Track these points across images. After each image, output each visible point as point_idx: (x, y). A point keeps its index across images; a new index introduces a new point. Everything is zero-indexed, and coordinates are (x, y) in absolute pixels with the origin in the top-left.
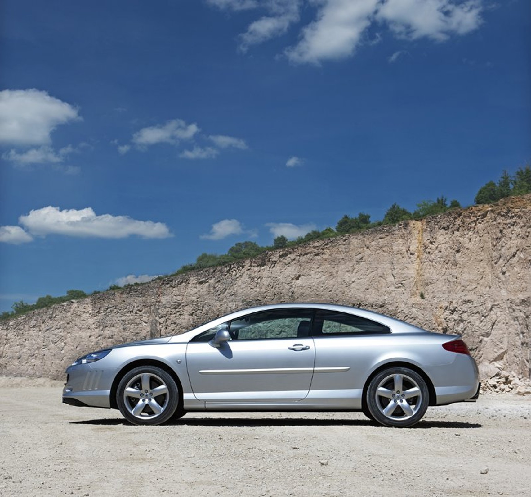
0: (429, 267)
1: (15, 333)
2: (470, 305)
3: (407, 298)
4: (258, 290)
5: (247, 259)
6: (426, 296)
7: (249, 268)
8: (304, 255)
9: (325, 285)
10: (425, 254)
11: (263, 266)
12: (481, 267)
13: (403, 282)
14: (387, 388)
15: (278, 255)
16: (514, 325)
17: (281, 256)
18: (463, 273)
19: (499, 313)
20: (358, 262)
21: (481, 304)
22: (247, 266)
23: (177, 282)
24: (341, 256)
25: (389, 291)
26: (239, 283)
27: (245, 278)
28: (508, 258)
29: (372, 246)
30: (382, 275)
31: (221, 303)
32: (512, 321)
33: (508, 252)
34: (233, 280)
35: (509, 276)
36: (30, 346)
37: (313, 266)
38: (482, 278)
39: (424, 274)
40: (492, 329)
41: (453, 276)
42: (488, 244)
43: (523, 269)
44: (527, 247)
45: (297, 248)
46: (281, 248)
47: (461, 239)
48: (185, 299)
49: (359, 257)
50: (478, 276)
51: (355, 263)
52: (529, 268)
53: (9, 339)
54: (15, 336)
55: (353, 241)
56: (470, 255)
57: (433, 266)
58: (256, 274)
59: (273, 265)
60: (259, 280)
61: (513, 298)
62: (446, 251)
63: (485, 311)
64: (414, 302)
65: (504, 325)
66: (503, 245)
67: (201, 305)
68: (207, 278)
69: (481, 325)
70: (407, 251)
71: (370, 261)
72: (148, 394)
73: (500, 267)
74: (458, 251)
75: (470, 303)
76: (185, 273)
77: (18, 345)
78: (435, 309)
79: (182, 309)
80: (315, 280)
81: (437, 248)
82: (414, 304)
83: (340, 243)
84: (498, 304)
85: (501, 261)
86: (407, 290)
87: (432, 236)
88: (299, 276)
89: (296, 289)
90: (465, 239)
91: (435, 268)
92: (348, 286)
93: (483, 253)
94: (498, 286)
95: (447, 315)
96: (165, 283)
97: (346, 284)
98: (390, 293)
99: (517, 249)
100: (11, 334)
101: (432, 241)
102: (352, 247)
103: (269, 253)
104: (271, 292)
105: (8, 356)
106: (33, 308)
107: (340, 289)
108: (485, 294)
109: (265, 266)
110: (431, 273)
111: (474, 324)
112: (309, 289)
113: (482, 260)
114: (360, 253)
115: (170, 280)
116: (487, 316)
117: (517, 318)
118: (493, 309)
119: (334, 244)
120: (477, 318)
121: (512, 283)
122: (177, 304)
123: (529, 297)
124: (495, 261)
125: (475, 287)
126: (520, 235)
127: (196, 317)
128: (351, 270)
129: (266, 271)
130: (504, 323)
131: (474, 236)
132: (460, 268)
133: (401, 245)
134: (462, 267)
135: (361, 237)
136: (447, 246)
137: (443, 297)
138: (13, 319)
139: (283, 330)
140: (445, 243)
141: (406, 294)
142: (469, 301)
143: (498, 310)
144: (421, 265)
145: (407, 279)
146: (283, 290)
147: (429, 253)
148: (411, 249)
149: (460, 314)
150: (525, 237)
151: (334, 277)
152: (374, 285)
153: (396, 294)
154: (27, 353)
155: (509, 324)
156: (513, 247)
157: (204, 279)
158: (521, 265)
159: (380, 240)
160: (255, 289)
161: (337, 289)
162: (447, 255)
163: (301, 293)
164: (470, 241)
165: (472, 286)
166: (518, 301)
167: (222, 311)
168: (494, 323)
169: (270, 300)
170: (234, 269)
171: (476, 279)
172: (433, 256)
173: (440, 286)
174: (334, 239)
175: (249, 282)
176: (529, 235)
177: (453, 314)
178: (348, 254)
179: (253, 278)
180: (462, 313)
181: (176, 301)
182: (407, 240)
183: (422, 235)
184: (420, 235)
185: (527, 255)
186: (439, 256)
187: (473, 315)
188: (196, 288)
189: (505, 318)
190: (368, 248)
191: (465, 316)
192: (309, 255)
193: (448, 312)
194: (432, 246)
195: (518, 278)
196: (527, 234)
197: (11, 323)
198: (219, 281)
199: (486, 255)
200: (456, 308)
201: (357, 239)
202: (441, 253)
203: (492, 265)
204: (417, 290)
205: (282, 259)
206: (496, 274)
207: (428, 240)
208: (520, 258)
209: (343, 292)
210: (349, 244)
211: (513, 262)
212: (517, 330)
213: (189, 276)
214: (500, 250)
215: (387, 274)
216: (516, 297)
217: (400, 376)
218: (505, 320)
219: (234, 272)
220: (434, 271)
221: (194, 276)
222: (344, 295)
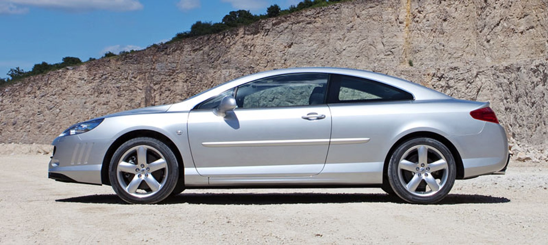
0: (417, 36)
1: (10, 100)
2: (457, 72)
3: (396, 65)
4: (251, 57)
5: (241, 27)
6: (414, 63)
7: (243, 36)
8: (296, 24)
9: (317, 52)
10: (414, 23)
11: (256, 34)
12: (467, 36)
13: (393, 50)
14: (410, 161)
15: (271, 24)
16: (498, 91)
17: (274, 25)
18: (450, 41)
19: (484, 80)
20: (349, 31)
21: (467, 71)
22: (240, 34)
23: (171, 49)
24: (332, 25)
25: (379, 59)
26: (233, 50)
27: (239, 46)
28: (493, 26)
29: (363, 15)
30: (372, 43)
31: (215, 71)
32: (496, 87)
33: (493, 21)
34: (227, 48)
35: (493, 44)
36: (26, 112)
37: (305, 35)
38: (468, 46)
39: (413, 42)
40: (477, 95)
41: (440, 44)
42: (473, 13)
43: (506, 38)
44: (510, 16)
45: (290, 17)
46: (275, 16)
47: (448, 8)
48: (179, 66)
49: (350, 25)
50: (464, 44)
51: (346, 31)
52: (512, 36)
53: (5, 105)
54: (11, 102)
55: (344, 9)
56: (456, 23)
57: (421, 34)
58: (249, 42)
59: (266, 33)
60: (252, 47)
61: (498, 65)
62: (433, 19)
63: (471, 78)
64: (403, 70)
65: (489, 91)
66: (488, 14)
67: (196, 72)
68: (201, 46)
69: (466, 91)
70: (396, 20)
71: (360, 30)
72: (144, 168)
73: (485, 35)
74: (445, 20)
75: (456, 70)
76: (179, 41)
77: (13, 111)
78: (423, 76)
79: (176, 76)
80: (307, 48)
81: (425, 17)
82: (403, 71)
83: (331, 12)
84: (483, 71)
85: (486, 29)
86: (396, 57)
87: (420, 5)
88: (292, 44)
89: (288, 57)
90: (452, 8)
91: (423, 36)
92: (339, 53)
93: (468, 22)
94: (483, 54)
95: (434, 82)
96: (160, 50)
97: (338, 52)
98: (380, 60)
99: (501, 18)
100: (7, 100)
101: (420, 10)
102: (343, 16)
103: (262, 21)
104: (264, 60)
105: (3, 122)
106: (28, 74)
107: (331, 57)
108: (471, 62)
109: (259, 34)
110: (419, 41)
111: (460, 90)
112: (301, 56)
113: (467, 29)
114: (351, 22)
115: (165, 47)
116: (472, 82)
117: (501, 84)
118: (478, 76)
119: (325, 13)
120: (463, 84)
121: (496, 51)
122: (171, 71)
123: (512, 64)
124: (480, 30)
125: (460, 54)
126: (504, 5)
127: (190, 84)
128: (342, 38)
129: (259, 39)
130: (488, 89)
131: (460, 5)
132: (447, 36)
133: (391, 14)
134: (449, 35)
135: (352, 6)
136: (434, 15)
137: (430, 64)
138: (9, 86)
139: (276, 97)
140: (433, 12)
141: (395, 62)
142: (455, 68)
143: (483, 76)
144: (410, 33)
145: (396, 47)
146: (276, 58)
147: (417, 21)
148: (400, 17)
149: (447, 81)
150: (508, 7)
151: (325, 45)
152: (364, 53)
153: (385, 61)
154: (22, 120)
155: (493, 90)
156: (497, 16)
157: (198, 47)
158: (505, 34)
159: (370, 9)
160: (248, 56)
161: (329, 57)
162: (435, 24)
163: (293, 60)
164: (456, 11)
165: (458, 53)
166: (502, 68)
167: (216, 78)
168: (479, 90)
169: (263, 68)
170: (228, 37)
171: (462, 47)
172: (421, 25)
173: (428, 53)
174: (326, 8)
175: (243, 49)
176: (512, 5)
177: (440, 80)
178: (339, 23)
179: (246, 46)
180: (449, 80)
181: (170, 68)
182: (396, 10)
183: (411, 5)
184: (409, 4)
185: (510, 24)
186: (426, 25)
187: (459, 81)
188: (190, 55)
189: (490, 84)
190: (358, 17)
191: (451, 83)
192: (301, 23)
193: (435, 79)
194: (420, 14)
195: (502, 46)
196: (510, 4)
197: (6, 90)
198: (213, 49)
199: (471, 24)
200: (443, 74)
201: (348, 8)
202: (428, 22)
203: (477, 34)
204: (406, 57)
205: (275, 28)
206: (480, 42)
207: (417, 9)
208: (504, 27)
209: (334, 59)
210: (341, 13)
211: (497, 31)
212: (500, 96)
213: (184, 43)
214: (484, 19)
215: (377, 42)
216: (500, 64)
217: (425, 148)
218: (490, 87)
219: (228, 40)
220: (422, 40)
221: (188, 44)
222: (335, 62)
